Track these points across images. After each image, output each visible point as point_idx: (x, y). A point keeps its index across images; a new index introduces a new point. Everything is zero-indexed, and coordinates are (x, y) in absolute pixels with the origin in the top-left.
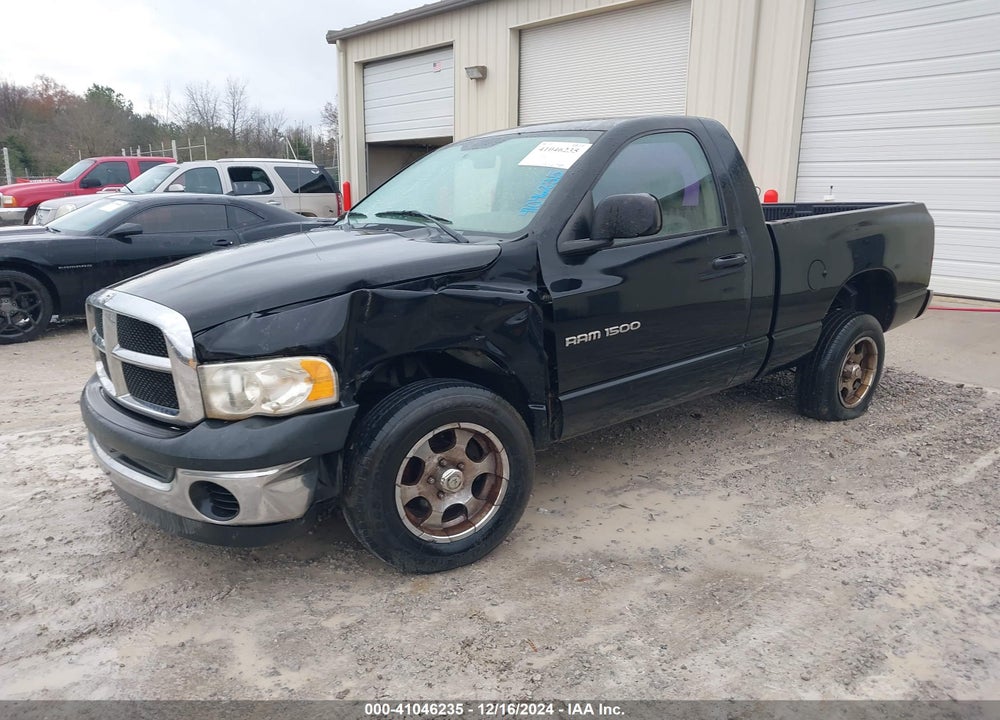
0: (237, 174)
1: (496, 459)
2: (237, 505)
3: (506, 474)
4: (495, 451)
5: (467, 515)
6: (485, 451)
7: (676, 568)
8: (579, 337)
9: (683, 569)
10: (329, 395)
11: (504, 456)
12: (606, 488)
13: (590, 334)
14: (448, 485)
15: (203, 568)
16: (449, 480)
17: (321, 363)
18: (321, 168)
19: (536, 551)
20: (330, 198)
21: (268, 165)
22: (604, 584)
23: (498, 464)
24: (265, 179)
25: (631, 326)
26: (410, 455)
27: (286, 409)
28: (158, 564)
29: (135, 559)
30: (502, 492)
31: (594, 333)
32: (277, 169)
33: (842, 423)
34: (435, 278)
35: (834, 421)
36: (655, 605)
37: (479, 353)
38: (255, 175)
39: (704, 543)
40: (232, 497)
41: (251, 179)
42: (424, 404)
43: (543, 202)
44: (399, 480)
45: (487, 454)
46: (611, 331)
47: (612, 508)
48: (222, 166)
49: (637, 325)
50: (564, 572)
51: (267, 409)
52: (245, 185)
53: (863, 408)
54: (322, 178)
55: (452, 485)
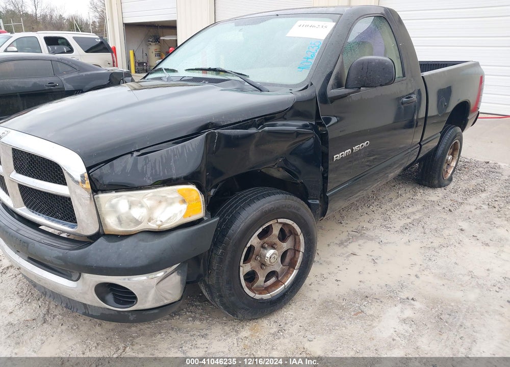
0: (50, 41)
1: (295, 239)
2: (135, 298)
3: (302, 249)
4: (296, 234)
5: (277, 277)
6: (288, 235)
7: (408, 298)
8: (340, 154)
9: (413, 299)
10: (199, 212)
11: (302, 238)
12: (338, 242)
13: (346, 152)
14: (270, 261)
15: (98, 329)
16: (270, 258)
17: (192, 190)
18: (101, 38)
19: (317, 293)
20: (108, 56)
21: (69, 36)
22: (371, 315)
23: (296, 242)
24: (67, 44)
25: (365, 144)
26: (248, 245)
27: (167, 226)
28: (64, 327)
29: (45, 325)
30: (300, 260)
31: (348, 151)
32: (74, 38)
33: (443, 188)
34: (257, 119)
35: (439, 187)
36: (410, 330)
37: (281, 169)
38: (59, 42)
39: (413, 278)
40: (132, 293)
41: (58, 44)
42: (257, 209)
43: (313, 62)
44: (242, 261)
45: (289, 236)
46: (356, 148)
47: (348, 256)
48: (40, 36)
49: (367, 143)
50: (342, 308)
51: (153, 226)
52: (56, 47)
53: (451, 179)
54: (101, 43)
55: (272, 260)
